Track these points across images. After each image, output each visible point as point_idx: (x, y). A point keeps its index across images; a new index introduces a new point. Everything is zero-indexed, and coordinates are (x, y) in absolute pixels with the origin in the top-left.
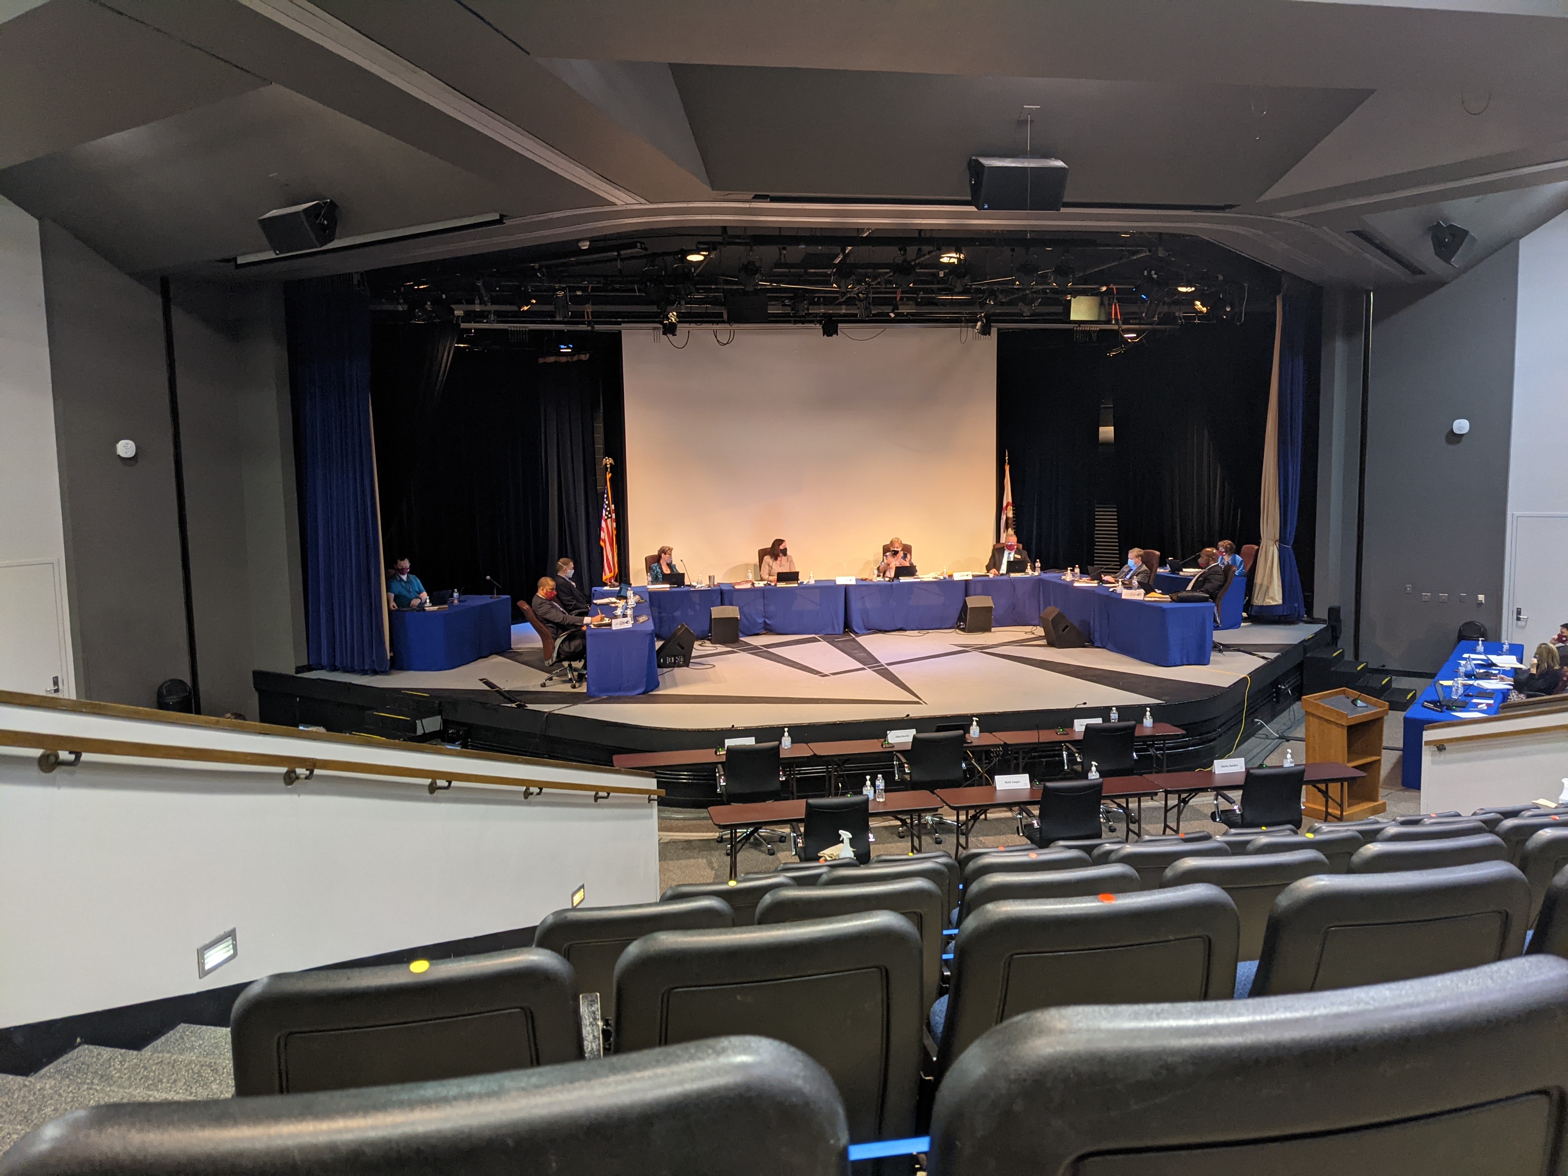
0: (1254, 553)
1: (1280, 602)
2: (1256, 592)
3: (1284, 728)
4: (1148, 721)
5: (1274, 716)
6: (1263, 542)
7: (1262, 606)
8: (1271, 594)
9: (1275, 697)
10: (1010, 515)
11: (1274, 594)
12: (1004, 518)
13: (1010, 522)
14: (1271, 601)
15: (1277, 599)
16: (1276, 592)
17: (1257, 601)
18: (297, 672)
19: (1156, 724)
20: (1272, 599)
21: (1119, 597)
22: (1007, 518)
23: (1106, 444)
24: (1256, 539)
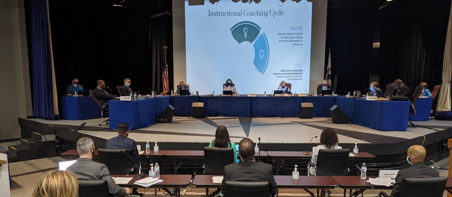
0: (439, 88)
1: (450, 110)
2: (439, 105)
3: (444, 164)
4: (356, 150)
5: (440, 159)
6: (443, 83)
7: (441, 112)
8: (445, 106)
9: (441, 150)
10: (330, 73)
11: (447, 106)
12: (327, 74)
13: (329, 76)
14: (445, 109)
15: (449, 109)
16: (448, 105)
17: (439, 109)
18: (27, 118)
19: (360, 153)
20: (446, 108)
21: (365, 100)
22: (329, 75)
23: (376, 49)
24: (440, 82)
